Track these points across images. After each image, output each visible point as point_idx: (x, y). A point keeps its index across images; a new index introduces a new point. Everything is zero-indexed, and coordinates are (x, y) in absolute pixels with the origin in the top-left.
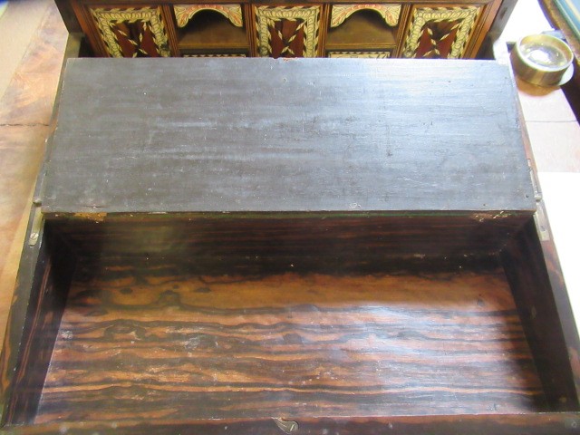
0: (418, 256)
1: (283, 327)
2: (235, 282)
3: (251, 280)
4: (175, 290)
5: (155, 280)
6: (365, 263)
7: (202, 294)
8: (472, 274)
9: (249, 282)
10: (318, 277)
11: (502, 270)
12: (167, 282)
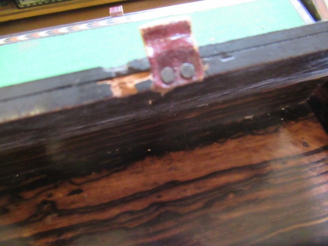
0: (247, 117)
1: (155, 207)
2: (103, 177)
3: (117, 171)
4: (49, 199)
5: (29, 194)
6: (208, 133)
7: (76, 195)
8: (292, 122)
9: (115, 174)
10: (173, 155)
11: (312, 114)
12: (40, 193)
